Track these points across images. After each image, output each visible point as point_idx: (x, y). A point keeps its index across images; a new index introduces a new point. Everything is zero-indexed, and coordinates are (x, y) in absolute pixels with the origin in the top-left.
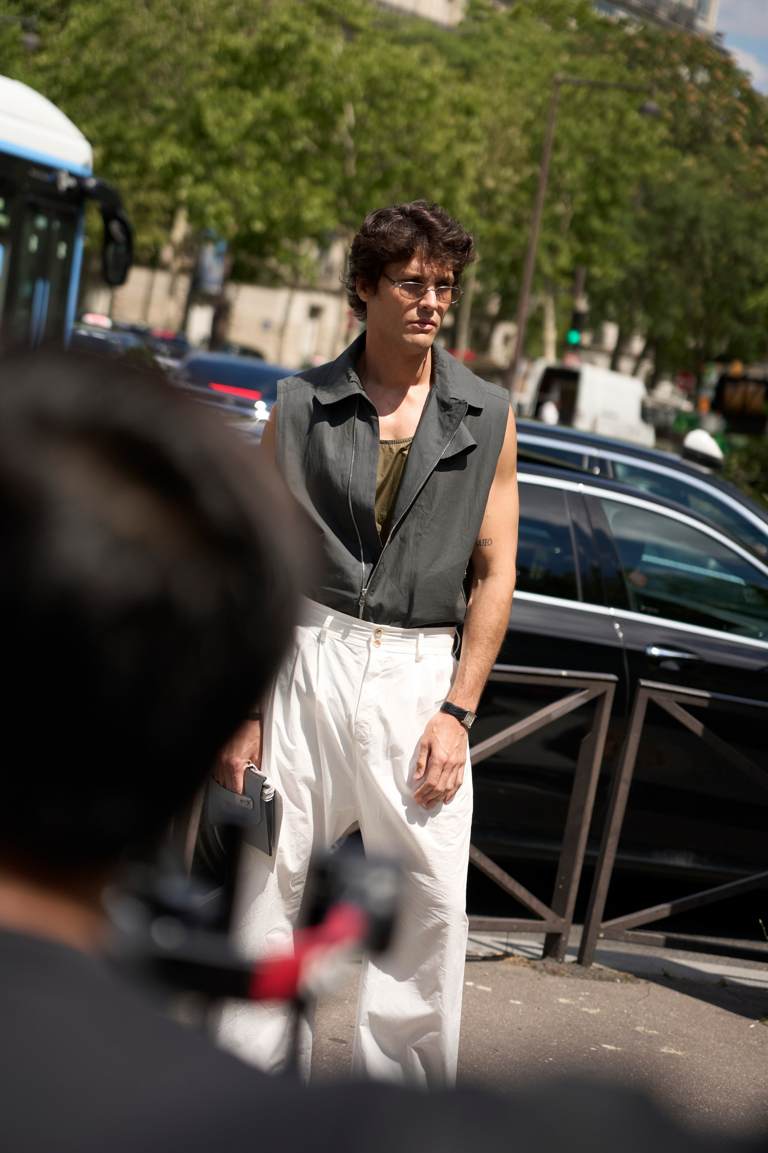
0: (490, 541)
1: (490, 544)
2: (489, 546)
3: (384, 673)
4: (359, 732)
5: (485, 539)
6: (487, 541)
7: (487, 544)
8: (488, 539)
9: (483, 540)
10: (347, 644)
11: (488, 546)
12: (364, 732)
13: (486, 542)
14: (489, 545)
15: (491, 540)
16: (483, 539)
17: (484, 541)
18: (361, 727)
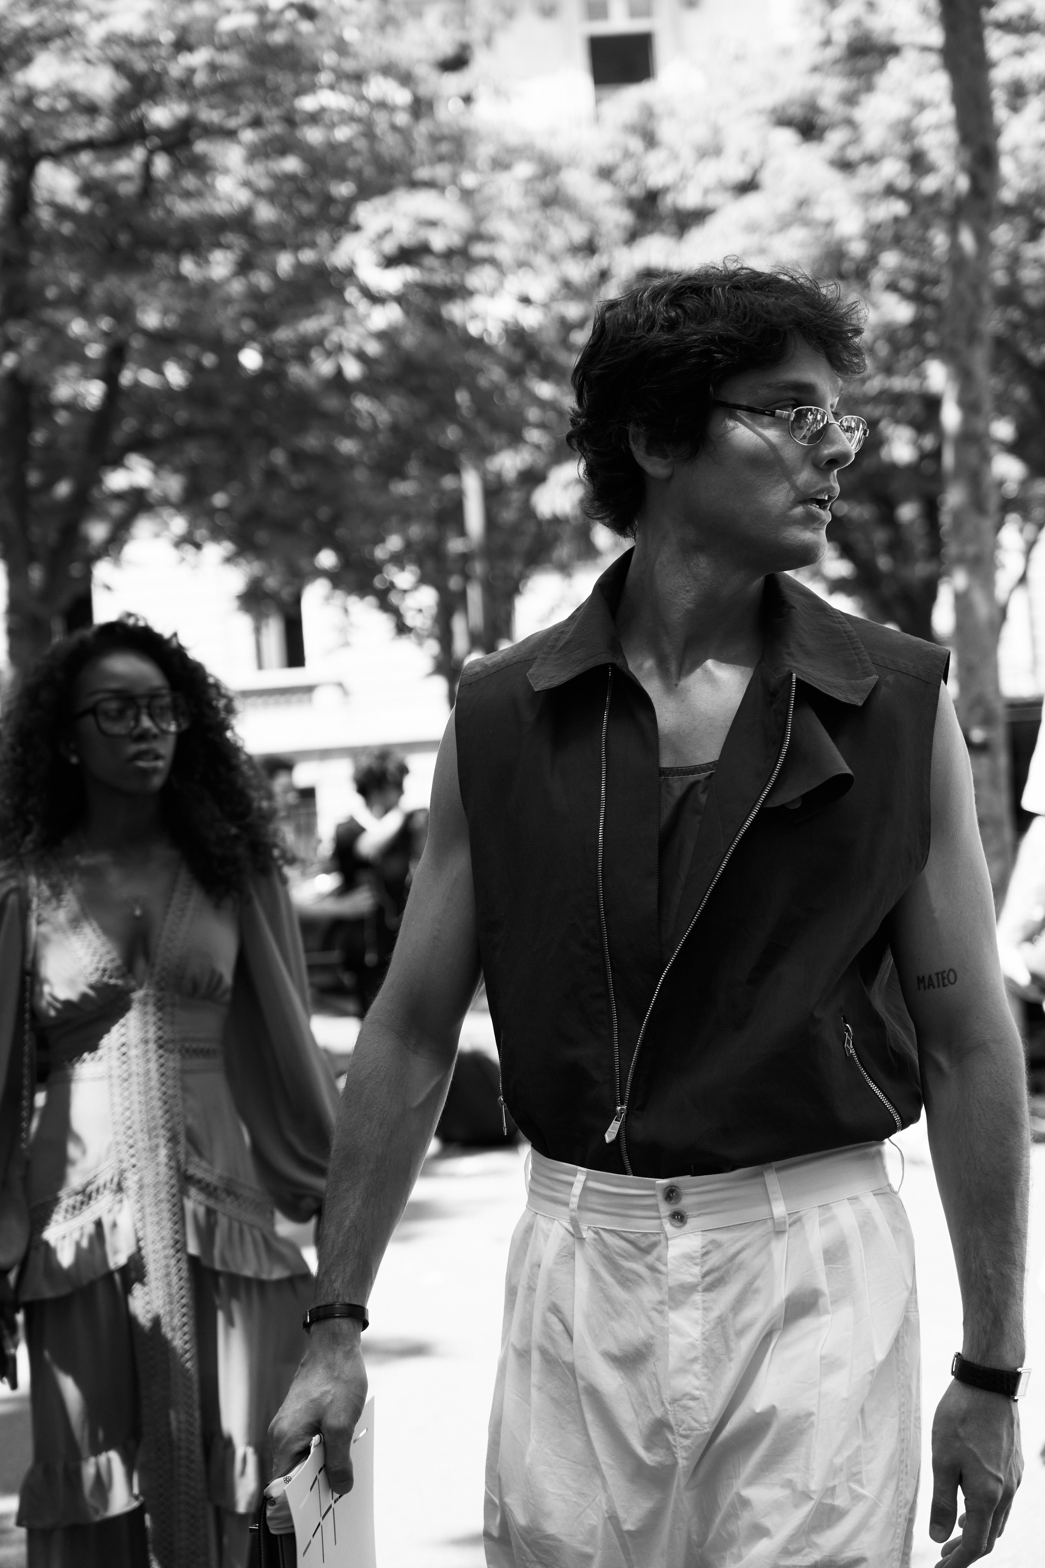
0: (952, 974)
1: (952, 981)
2: (953, 986)
3: (708, 1279)
4: (683, 1422)
5: (941, 970)
6: (945, 975)
7: (946, 982)
8: (947, 970)
9: (937, 974)
10: (624, 1234)
11: (950, 986)
12: (694, 1419)
13: (943, 978)
14: (952, 984)
15: (954, 972)
16: (936, 971)
17: (940, 976)
18: (686, 1408)
